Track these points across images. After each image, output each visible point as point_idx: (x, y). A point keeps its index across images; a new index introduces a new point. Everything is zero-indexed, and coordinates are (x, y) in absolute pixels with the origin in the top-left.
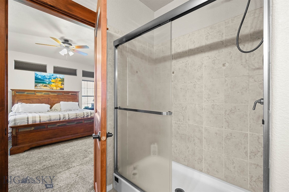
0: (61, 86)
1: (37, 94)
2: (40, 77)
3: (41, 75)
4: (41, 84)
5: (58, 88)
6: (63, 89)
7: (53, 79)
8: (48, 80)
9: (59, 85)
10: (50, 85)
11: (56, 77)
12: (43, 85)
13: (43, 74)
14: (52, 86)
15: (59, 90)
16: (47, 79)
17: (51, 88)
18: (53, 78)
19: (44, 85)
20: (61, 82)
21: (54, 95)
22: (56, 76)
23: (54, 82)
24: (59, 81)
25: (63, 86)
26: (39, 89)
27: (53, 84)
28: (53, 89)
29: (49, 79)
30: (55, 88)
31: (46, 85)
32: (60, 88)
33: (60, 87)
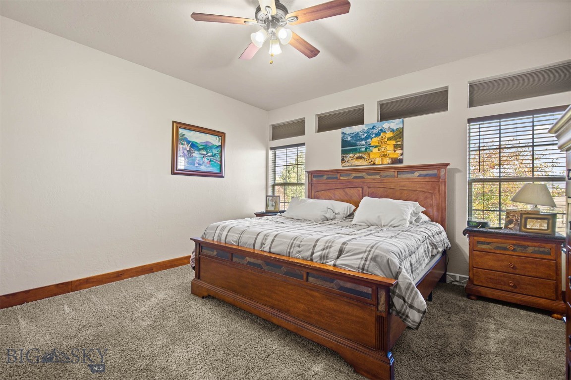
0: (395, 151)
1: (341, 178)
2: (349, 139)
3: (351, 134)
4: (351, 155)
5: (387, 160)
6: (401, 161)
7: (375, 137)
8: (363, 142)
9: (388, 152)
10: (369, 154)
11: (381, 130)
12: (355, 157)
13: (356, 129)
14: (372, 156)
15: (388, 164)
16: (361, 140)
17: (370, 161)
18: (374, 135)
19: (357, 155)
20: (394, 142)
21: (374, 179)
22: (380, 128)
23: (377, 144)
24: (390, 139)
25: (399, 152)
26: (349, 166)
27: (375, 150)
28: (374, 164)
29: (366, 138)
30: (378, 161)
31: (361, 155)
32: (392, 159)
33: (391, 156)
